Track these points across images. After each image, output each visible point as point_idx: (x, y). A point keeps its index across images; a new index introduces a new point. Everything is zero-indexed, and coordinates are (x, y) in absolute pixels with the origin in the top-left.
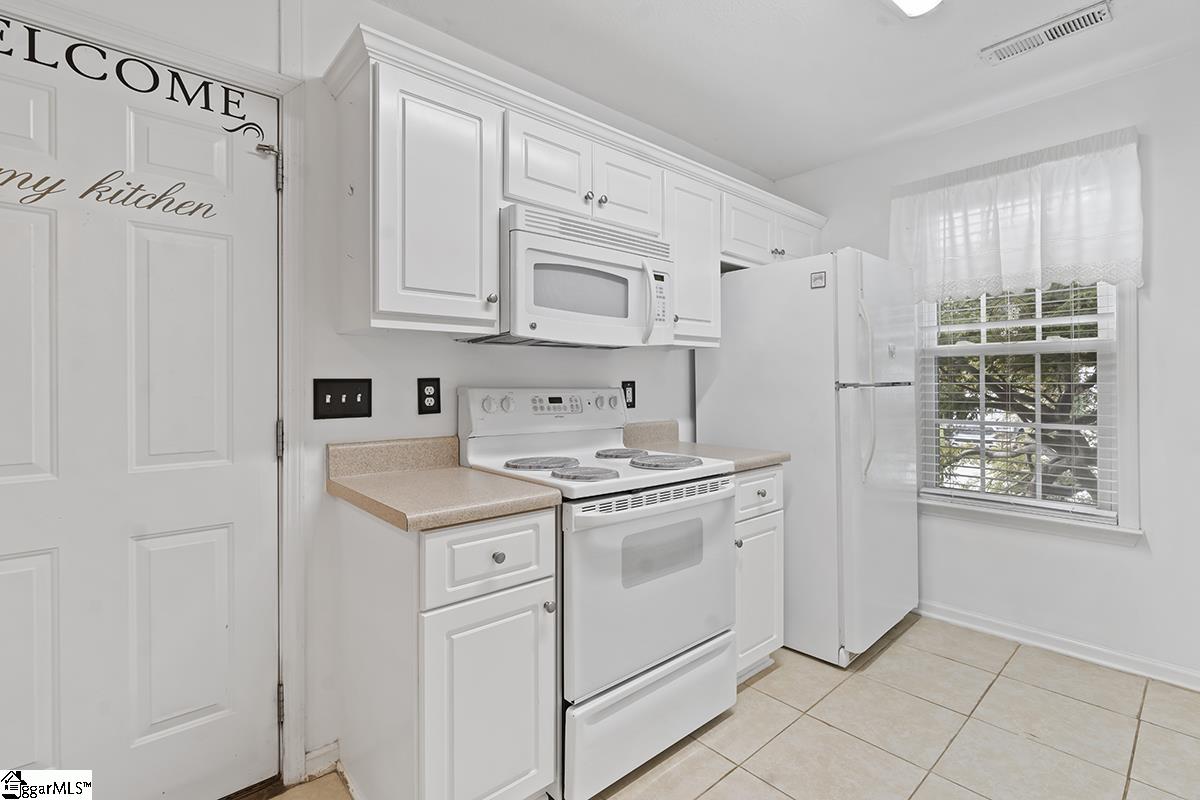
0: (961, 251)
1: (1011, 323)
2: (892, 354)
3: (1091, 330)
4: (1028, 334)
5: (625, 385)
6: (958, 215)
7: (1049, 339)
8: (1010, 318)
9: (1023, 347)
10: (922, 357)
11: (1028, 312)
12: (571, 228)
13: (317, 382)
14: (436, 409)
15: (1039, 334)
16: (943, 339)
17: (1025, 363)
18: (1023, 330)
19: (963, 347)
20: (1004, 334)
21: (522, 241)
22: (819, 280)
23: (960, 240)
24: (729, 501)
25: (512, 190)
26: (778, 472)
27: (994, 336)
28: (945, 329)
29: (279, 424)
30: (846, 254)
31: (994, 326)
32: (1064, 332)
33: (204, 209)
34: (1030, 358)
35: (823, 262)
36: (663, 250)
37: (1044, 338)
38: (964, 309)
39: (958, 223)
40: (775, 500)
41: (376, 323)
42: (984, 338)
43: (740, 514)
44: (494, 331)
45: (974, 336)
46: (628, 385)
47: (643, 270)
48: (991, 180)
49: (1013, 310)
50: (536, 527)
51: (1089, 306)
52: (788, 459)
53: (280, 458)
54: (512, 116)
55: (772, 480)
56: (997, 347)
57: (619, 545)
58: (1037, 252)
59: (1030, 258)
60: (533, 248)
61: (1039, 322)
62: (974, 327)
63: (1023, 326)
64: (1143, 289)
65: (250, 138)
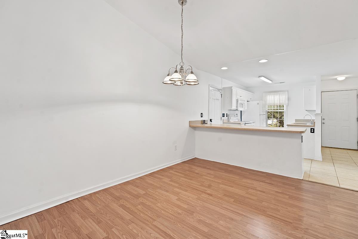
0: (271, 100)
1: (276, 108)
3: (283, 109)
9: (277, 111)
10: (266, 112)
11: (277, 107)
13: (223, 114)
14: (227, 116)
16: (268, 109)
17: (277, 112)
19: (270, 111)
22: (258, 104)
27: (274, 109)
29: (221, 117)
30: (261, 101)
32: (281, 109)
34: (278, 112)
35: (258, 102)
38: (271, 106)
39: (271, 97)
44: (236, 109)
46: (237, 114)
47: (244, 103)
49: (276, 107)
51: (283, 107)
53: (221, 120)
54: (237, 90)
56: (274, 111)
58: (278, 101)
59: (278, 102)
60: (239, 102)
61: (278, 108)
62: (272, 108)
63: (277, 108)
64: (288, 106)
65: (221, 94)
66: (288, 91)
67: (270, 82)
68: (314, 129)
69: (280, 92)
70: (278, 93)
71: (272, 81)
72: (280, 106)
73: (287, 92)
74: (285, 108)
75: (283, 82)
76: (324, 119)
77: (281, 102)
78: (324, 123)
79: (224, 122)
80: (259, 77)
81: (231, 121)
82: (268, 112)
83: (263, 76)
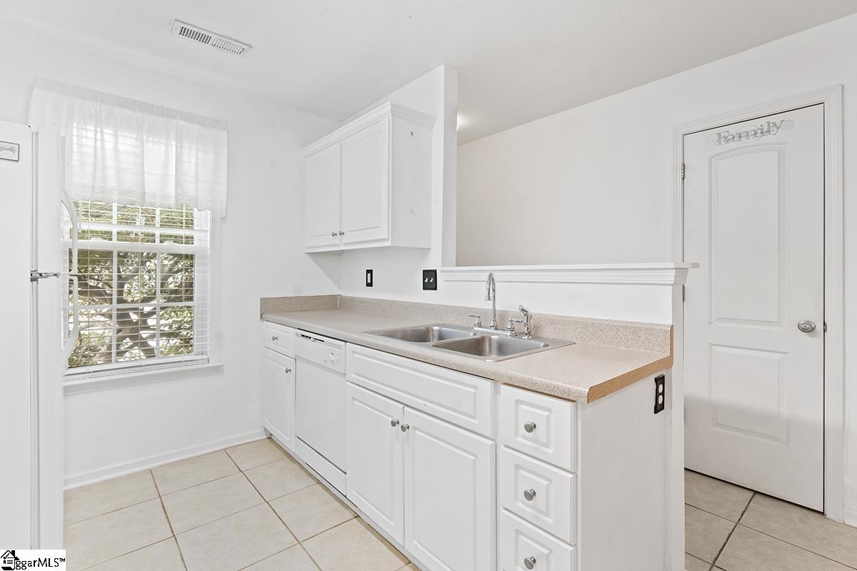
3: (189, 240)
4: (150, 238)
7: (166, 243)
8: (138, 224)
9: (149, 247)
11: (150, 220)
15: (158, 240)
18: (147, 235)
19: (97, 243)
20: (132, 236)
31: (124, 228)
32: (174, 238)
37: (161, 242)
39: (110, 141)
42: (115, 237)
45: (106, 234)
56: (126, 246)
58: (171, 181)
61: (158, 230)
62: (108, 228)
63: (147, 230)
72: (169, 217)
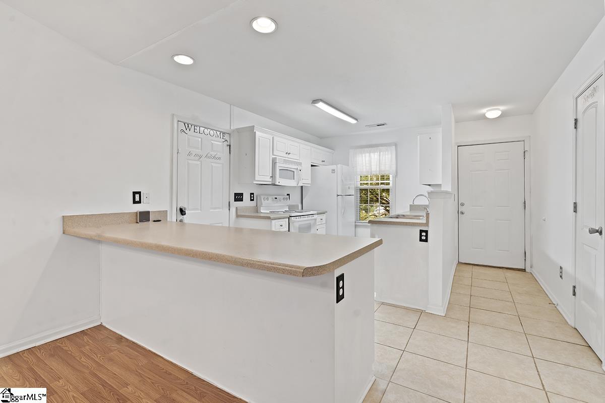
0: (364, 164)
1: (374, 182)
2: (349, 188)
3: (388, 184)
4: (378, 184)
5: (287, 195)
6: (364, 155)
9: (377, 187)
10: (356, 188)
11: (378, 179)
12: (285, 161)
13: (235, 194)
14: (253, 200)
16: (361, 184)
18: (377, 183)
19: (365, 187)
20: (373, 184)
21: (278, 165)
22: (333, 171)
23: (364, 162)
24: (316, 220)
25: (275, 154)
26: (325, 215)
27: (371, 184)
28: (361, 182)
29: (229, 202)
30: (339, 166)
31: (371, 182)
32: (384, 184)
33: (219, 158)
34: (378, 190)
35: (334, 167)
36: (300, 164)
37: (381, 185)
38: (365, 177)
39: (364, 157)
40: (324, 221)
41: (255, 182)
42: (369, 185)
43: (318, 224)
44: (270, 183)
45: (367, 184)
46: (288, 195)
47: (297, 169)
48: (370, 149)
49: (375, 179)
50: (285, 221)
51: (388, 179)
52: (326, 212)
53: (229, 209)
54: (275, 138)
55: (323, 217)
56: (372, 187)
57: (298, 226)
58: (378, 166)
59: (377, 168)
60: (279, 166)
61: (380, 182)
62: (367, 182)
63: (377, 182)
64: (396, 176)
65: (226, 143)
66: (396, 145)
67: (353, 121)
68: (426, 232)
69: (381, 148)
70: (378, 148)
71: (356, 119)
72: (383, 178)
73: (394, 147)
74: (391, 182)
75: (382, 123)
76: (463, 205)
77: (383, 168)
78: (462, 213)
79: (238, 214)
80: (315, 101)
81: (264, 211)
82: (361, 190)
83: (321, 100)
